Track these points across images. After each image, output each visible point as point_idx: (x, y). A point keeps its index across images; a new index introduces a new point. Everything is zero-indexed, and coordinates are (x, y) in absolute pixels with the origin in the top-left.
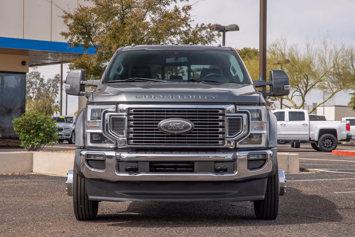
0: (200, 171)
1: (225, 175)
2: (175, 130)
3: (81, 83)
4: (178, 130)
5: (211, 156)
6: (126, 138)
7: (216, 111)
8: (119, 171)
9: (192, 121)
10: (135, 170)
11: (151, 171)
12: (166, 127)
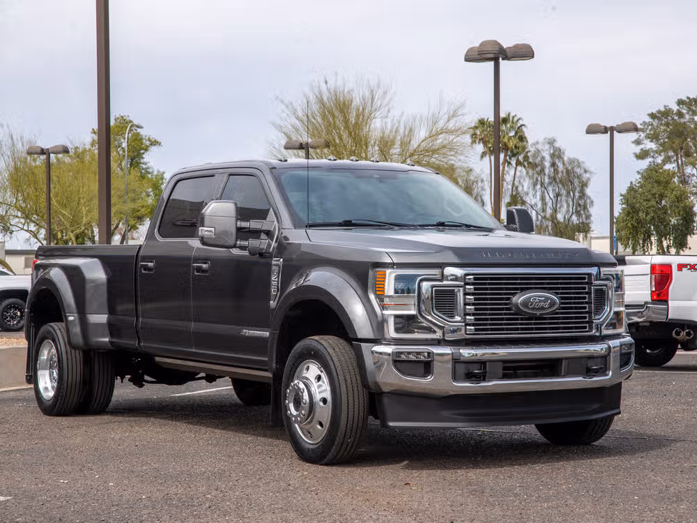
0: (568, 374)
1: (595, 379)
2: (538, 309)
3: (238, 226)
4: (543, 308)
5: (582, 349)
6: (463, 324)
7: (580, 277)
8: (455, 378)
9: (557, 293)
10: (482, 377)
11: (505, 377)
12: (525, 304)
